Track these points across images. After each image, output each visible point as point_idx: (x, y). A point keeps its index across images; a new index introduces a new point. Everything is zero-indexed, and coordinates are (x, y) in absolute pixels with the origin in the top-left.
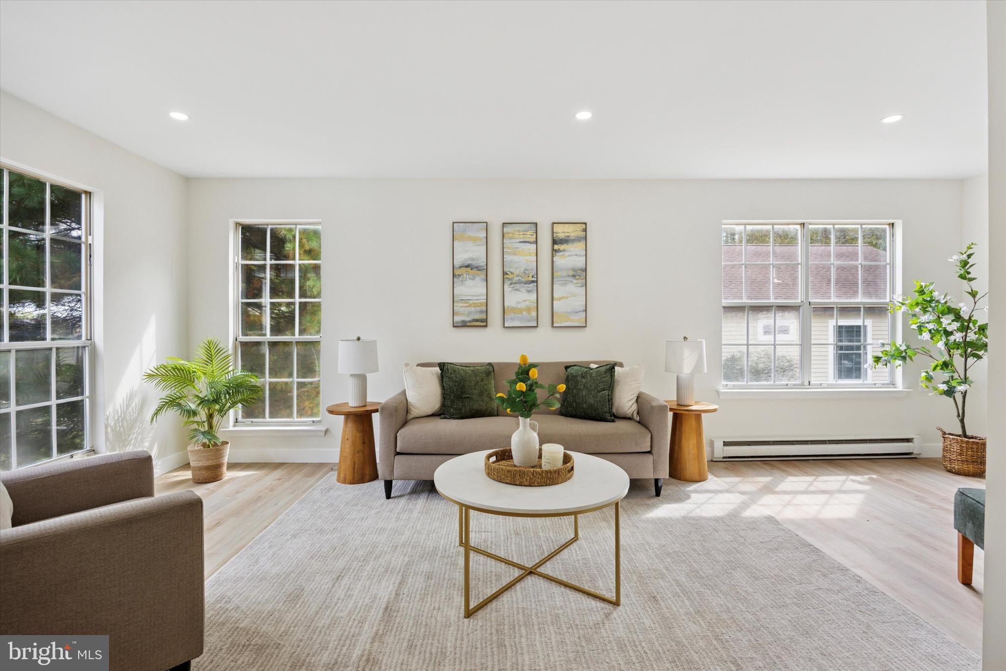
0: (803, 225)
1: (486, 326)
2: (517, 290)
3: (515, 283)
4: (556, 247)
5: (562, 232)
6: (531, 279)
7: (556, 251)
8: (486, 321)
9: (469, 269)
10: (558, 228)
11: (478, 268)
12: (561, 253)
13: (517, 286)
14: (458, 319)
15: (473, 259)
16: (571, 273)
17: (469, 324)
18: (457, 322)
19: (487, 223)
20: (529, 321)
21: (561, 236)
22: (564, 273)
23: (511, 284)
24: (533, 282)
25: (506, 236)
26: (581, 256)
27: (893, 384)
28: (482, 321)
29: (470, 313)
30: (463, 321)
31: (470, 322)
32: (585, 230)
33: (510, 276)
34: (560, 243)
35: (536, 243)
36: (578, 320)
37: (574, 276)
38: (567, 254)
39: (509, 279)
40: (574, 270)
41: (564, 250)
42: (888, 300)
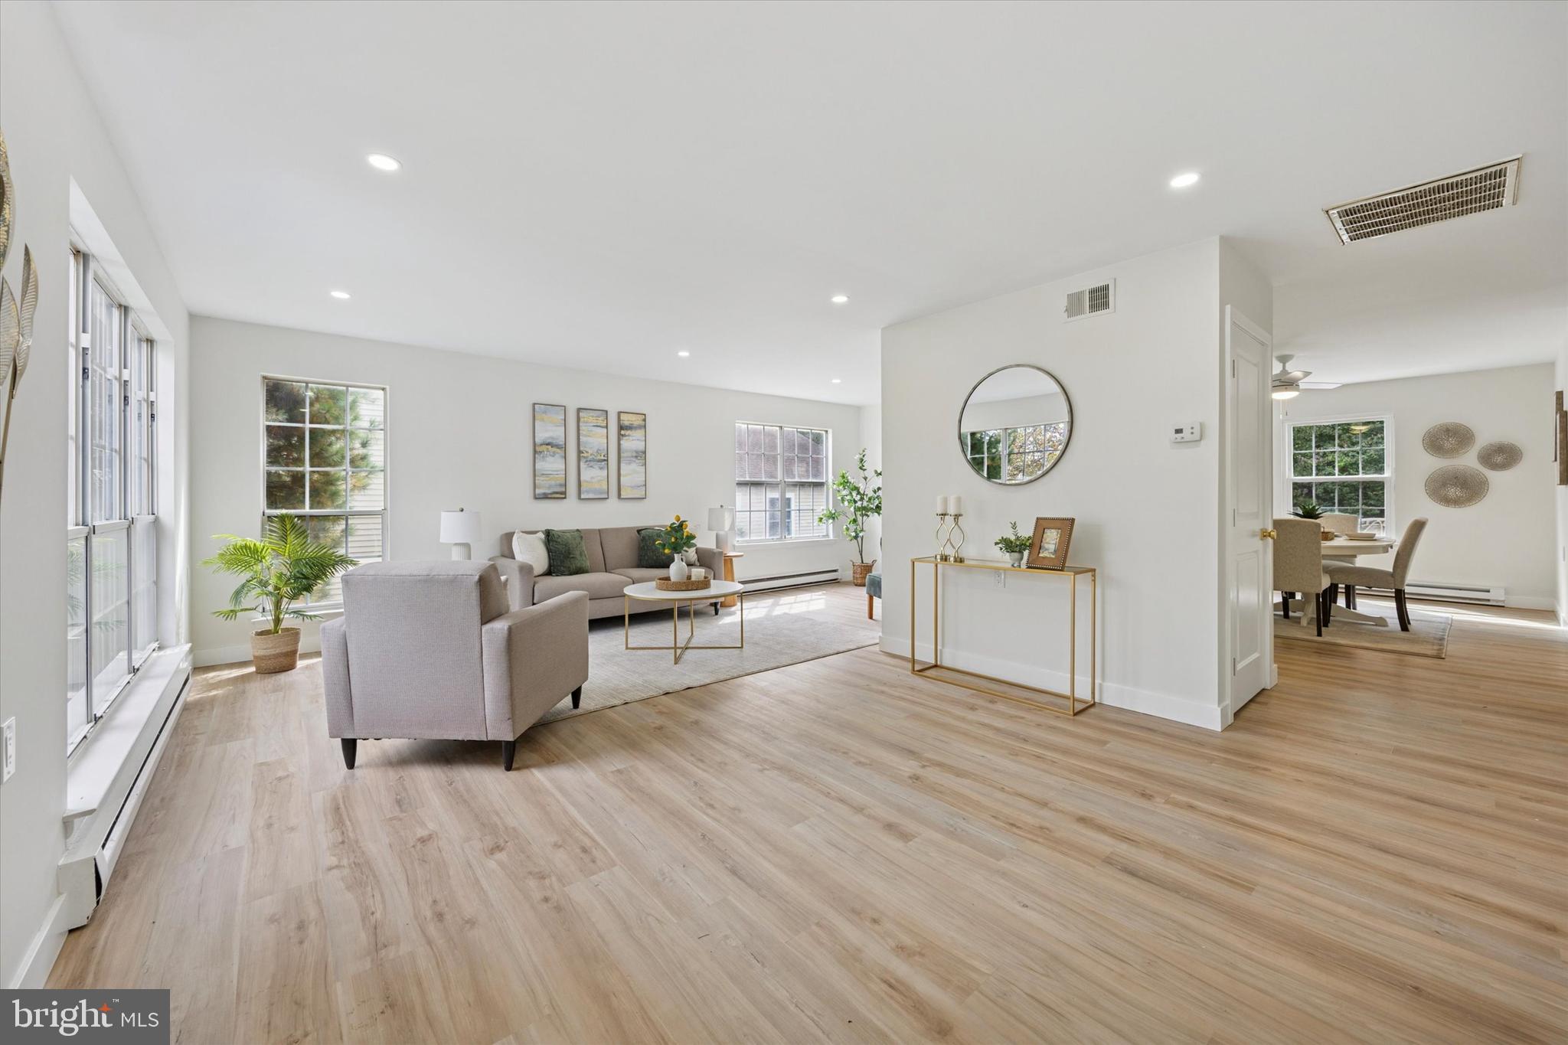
0: (781, 427)
1: (565, 498)
2: (591, 467)
3: (590, 461)
4: (623, 432)
5: (626, 420)
6: (602, 458)
7: (622, 435)
8: (564, 493)
9: (549, 447)
10: (623, 417)
11: (557, 446)
12: (627, 438)
13: (592, 464)
14: (538, 491)
15: (552, 438)
16: (634, 454)
17: (550, 496)
18: (539, 494)
19: (565, 407)
20: (601, 493)
21: (626, 423)
22: (629, 454)
23: (586, 461)
24: (605, 460)
25: (582, 420)
26: (642, 441)
27: (827, 535)
28: (561, 493)
29: (550, 487)
30: (544, 494)
31: (551, 494)
32: (645, 420)
33: (585, 455)
34: (626, 429)
35: (607, 427)
36: (640, 493)
37: (636, 457)
38: (631, 438)
39: (584, 457)
40: (637, 452)
41: (629, 435)
42: (824, 481)
